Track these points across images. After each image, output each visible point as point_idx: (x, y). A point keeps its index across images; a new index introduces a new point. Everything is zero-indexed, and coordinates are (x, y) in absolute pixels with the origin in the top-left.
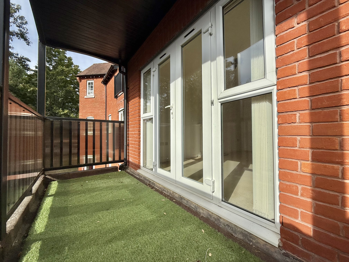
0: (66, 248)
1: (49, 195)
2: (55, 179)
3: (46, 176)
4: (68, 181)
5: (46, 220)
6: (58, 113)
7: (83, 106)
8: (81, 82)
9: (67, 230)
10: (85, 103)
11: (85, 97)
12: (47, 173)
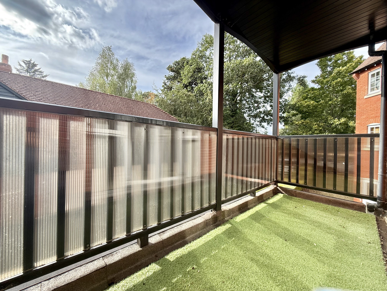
0: (233, 239)
1: (267, 202)
2: (283, 192)
3: (278, 187)
4: (291, 198)
5: (246, 217)
6: (333, 123)
7: (362, 110)
8: (358, 79)
9: (246, 230)
10: (365, 106)
11: (365, 97)
12: (279, 185)
